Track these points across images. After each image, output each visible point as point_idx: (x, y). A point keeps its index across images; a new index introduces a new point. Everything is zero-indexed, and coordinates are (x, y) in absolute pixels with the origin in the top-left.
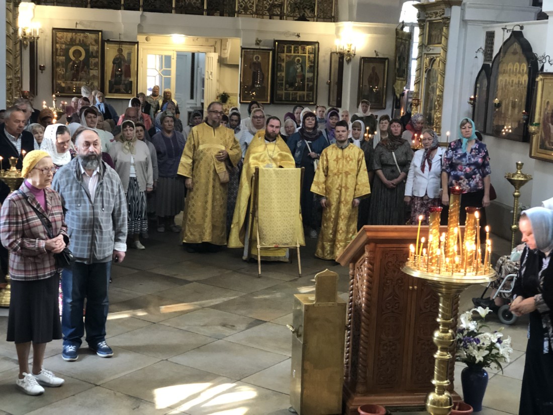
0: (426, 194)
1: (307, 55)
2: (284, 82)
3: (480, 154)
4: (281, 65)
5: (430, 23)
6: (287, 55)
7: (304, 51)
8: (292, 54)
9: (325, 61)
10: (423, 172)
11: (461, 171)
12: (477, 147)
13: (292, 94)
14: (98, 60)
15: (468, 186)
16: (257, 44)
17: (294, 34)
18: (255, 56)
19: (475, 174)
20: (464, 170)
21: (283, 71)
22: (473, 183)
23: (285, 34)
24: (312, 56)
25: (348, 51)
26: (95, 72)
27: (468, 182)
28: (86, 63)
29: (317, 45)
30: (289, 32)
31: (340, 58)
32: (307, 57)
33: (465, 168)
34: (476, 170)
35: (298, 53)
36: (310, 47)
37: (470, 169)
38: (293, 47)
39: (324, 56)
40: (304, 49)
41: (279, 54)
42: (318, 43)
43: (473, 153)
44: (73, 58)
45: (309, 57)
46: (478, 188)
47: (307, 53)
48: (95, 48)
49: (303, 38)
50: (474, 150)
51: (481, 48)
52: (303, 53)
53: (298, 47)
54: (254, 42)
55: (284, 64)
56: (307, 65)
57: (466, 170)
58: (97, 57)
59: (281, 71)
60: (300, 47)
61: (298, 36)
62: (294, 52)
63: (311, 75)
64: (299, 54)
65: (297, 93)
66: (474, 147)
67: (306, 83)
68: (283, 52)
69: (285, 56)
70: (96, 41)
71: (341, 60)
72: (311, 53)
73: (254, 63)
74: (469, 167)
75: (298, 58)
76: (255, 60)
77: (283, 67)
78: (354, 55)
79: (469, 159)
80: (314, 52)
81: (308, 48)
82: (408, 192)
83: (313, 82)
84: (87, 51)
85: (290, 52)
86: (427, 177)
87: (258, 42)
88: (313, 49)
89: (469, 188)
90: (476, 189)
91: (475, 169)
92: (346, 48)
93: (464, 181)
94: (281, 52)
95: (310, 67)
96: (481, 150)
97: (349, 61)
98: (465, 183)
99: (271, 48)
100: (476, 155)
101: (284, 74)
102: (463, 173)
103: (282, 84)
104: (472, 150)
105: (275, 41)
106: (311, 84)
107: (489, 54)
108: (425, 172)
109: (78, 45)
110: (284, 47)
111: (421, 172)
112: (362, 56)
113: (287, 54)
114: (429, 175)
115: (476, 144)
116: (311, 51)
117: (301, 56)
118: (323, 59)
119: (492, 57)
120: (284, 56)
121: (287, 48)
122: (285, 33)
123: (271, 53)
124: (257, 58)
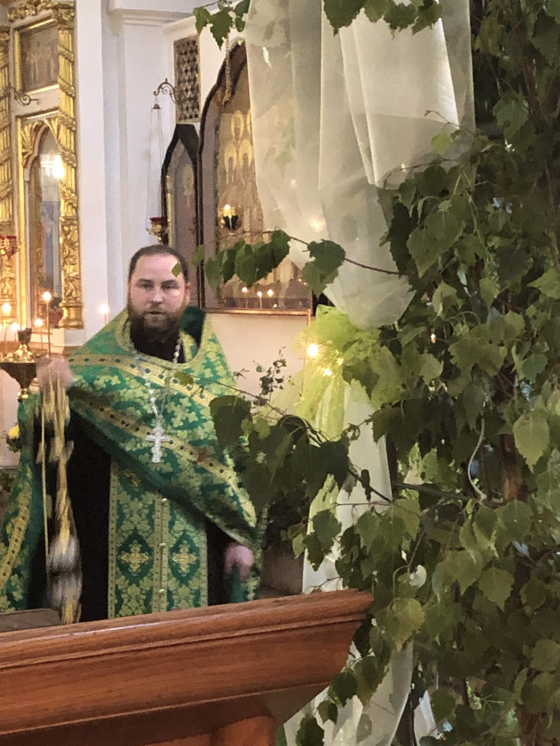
5: (22, 35)
51: (166, 83)
107: (190, 99)
119: (198, 107)
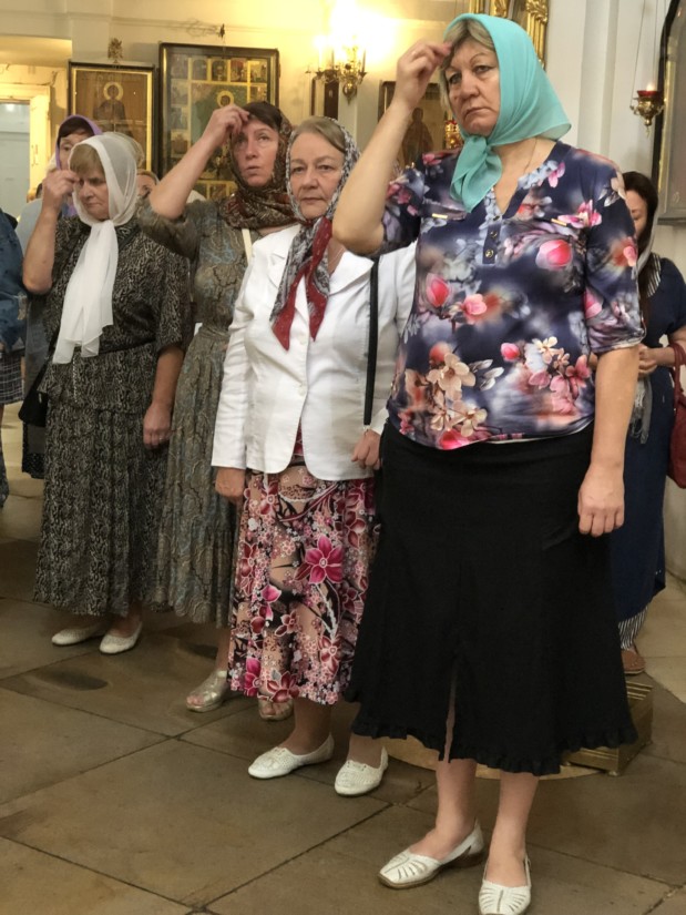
0: (297, 461)
1: (248, 85)
3: (563, 220)
4: (180, 110)
6: (193, 86)
7: (239, 73)
8: (209, 81)
9: (297, 102)
10: (286, 346)
11: (441, 312)
12: (554, 183)
13: (211, 189)
15: (471, 406)
16: (112, 54)
17: (212, 29)
18: (108, 85)
19: (520, 331)
20: (455, 309)
21: (186, 128)
22: (504, 388)
23: (188, 29)
24: (261, 87)
25: (348, 67)
27: (471, 382)
29: (273, 59)
30: (197, 23)
31: (328, 87)
32: (249, 90)
33: (461, 296)
34: (526, 310)
35: (224, 79)
36: (255, 63)
37: (491, 303)
38: (210, 62)
39: (296, 91)
40: (239, 70)
41: (173, 80)
42: (275, 52)
43: (523, 215)
45: (254, 90)
46: (541, 423)
47: (249, 79)
49: (232, 40)
50: (528, 200)
52: (239, 80)
53: (223, 64)
54: (105, 47)
55: (186, 110)
57: (465, 309)
59: (181, 125)
60: (229, 62)
61: (222, 32)
62: (214, 77)
64: (228, 83)
65: (224, 186)
66: (536, 179)
68: (186, 77)
69: (190, 87)
71: (331, 93)
72: (259, 80)
73: (105, 104)
74: (482, 291)
75: (223, 93)
76: (108, 98)
77: (186, 118)
78: (363, 74)
79: (492, 242)
80: (266, 78)
81: (251, 65)
82: (226, 453)
85: (205, 77)
86: (299, 370)
87: (115, 44)
88: (263, 68)
89: (482, 416)
90: (529, 431)
91: (517, 305)
92: (341, 60)
93: (451, 373)
94: (179, 77)
96: (577, 196)
97: (350, 94)
98: (457, 386)
99: (150, 65)
100: (533, 225)
101: (187, 136)
102: (447, 324)
104: (519, 196)
105: (164, 45)
108: (294, 342)
110: (186, 63)
111: (272, 347)
112: (385, 80)
113: (195, 81)
114: (309, 357)
115: (552, 165)
116: (259, 76)
117: (231, 89)
118: (293, 97)
120: (186, 86)
121: (194, 65)
122: (191, 26)
123: (149, 75)
124: (113, 90)
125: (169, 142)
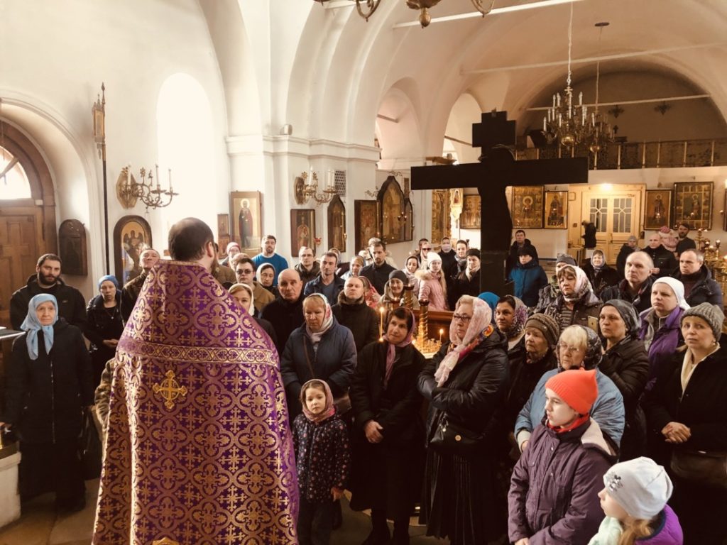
1: (703, 192)
2: (682, 214)
4: (679, 201)
6: (685, 194)
14: (542, 204)
16: (659, 187)
17: (691, 177)
18: (657, 195)
24: (707, 193)
26: (538, 212)
28: (533, 206)
29: (712, 185)
30: (687, 176)
32: (703, 194)
35: (695, 191)
36: (706, 186)
38: (690, 187)
39: (720, 193)
40: (700, 188)
41: (677, 193)
42: (712, 182)
44: (525, 204)
45: (705, 193)
47: (703, 190)
48: (540, 197)
49: (697, 180)
52: (700, 191)
53: (694, 187)
54: (657, 185)
55: (682, 200)
56: (703, 200)
58: (540, 202)
59: (681, 205)
60: (697, 186)
61: (694, 178)
62: (692, 190)
63: (707, 207)
67: (702, 214)
68: (682, 191)
70: (540, 192)
72: (707, 191)
73: (657, 200)
75: (694, 195)
76: (657, 198)
80: (709, 190)
81: (704, 187)
83: (709, 213)
84: (534, 199)
85: (688, 190)
87: (660, 185)
88: (708, 187)
94: (680, 192)
95: (706, 201)
99: (670, 189)
101: (682, 208)
103: (680, 215)
105: (675, 183)
106: (706, 214)
109: (527, 195)
110: (682, 188)
113: (685, 192)
116: (707, 189)
118: (718, 195)
120: (682, 194)
121: (685, 188)
122: (684, 177)
123: (670, 192)
124: (659, 197)
125: (676, 210)
